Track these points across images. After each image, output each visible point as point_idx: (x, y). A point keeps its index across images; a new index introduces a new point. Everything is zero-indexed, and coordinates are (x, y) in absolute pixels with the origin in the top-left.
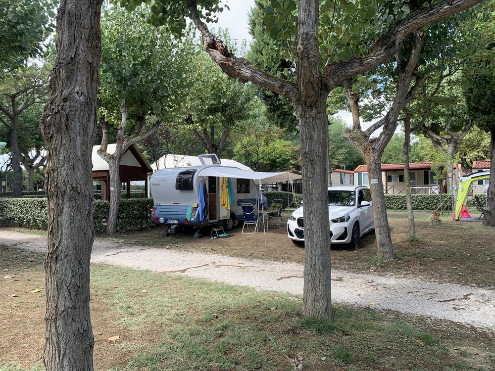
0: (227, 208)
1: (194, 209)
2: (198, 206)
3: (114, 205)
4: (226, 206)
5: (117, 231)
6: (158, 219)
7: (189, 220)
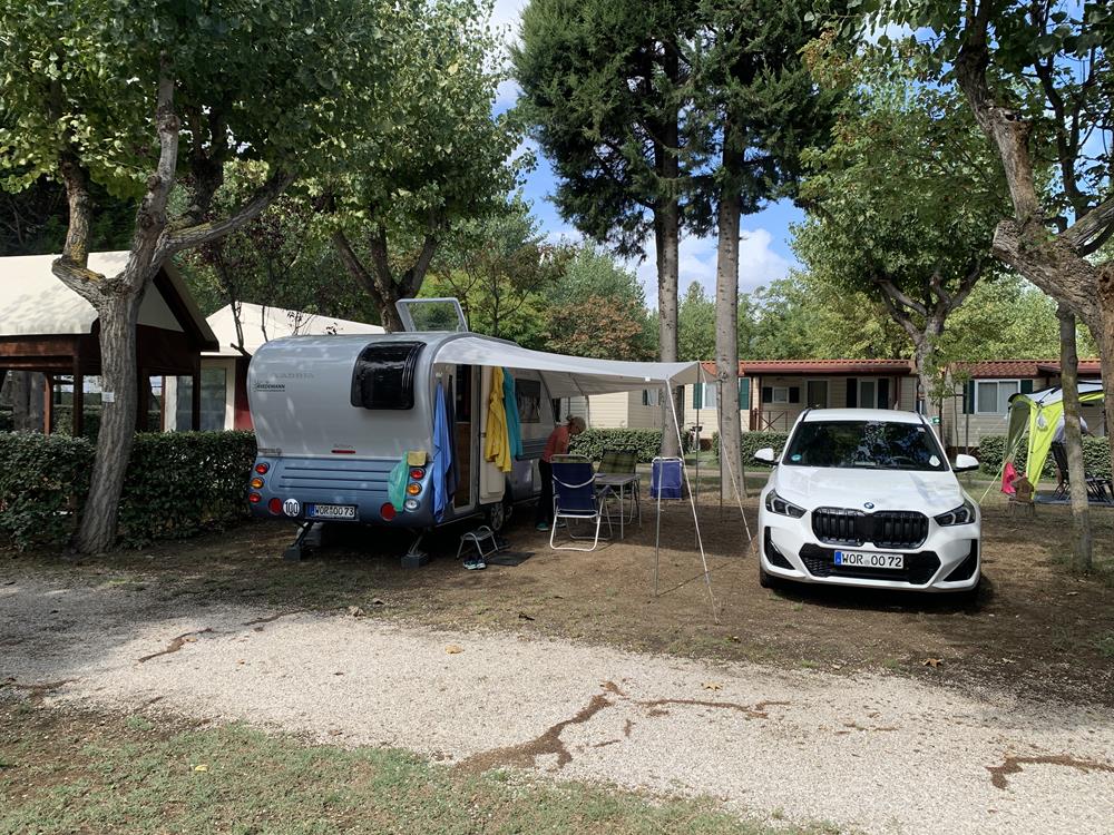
0: (501, 468)
1: (416, 473)
2: (427, 463)
3: (112, 451)
4: (499, 462)
5: (120, 540)
6: (277, 503)
7: (398, 506)
